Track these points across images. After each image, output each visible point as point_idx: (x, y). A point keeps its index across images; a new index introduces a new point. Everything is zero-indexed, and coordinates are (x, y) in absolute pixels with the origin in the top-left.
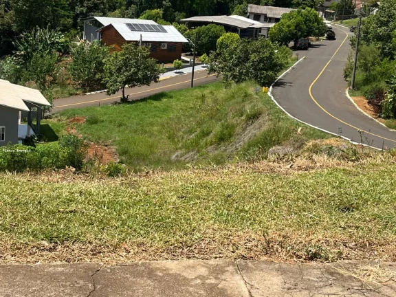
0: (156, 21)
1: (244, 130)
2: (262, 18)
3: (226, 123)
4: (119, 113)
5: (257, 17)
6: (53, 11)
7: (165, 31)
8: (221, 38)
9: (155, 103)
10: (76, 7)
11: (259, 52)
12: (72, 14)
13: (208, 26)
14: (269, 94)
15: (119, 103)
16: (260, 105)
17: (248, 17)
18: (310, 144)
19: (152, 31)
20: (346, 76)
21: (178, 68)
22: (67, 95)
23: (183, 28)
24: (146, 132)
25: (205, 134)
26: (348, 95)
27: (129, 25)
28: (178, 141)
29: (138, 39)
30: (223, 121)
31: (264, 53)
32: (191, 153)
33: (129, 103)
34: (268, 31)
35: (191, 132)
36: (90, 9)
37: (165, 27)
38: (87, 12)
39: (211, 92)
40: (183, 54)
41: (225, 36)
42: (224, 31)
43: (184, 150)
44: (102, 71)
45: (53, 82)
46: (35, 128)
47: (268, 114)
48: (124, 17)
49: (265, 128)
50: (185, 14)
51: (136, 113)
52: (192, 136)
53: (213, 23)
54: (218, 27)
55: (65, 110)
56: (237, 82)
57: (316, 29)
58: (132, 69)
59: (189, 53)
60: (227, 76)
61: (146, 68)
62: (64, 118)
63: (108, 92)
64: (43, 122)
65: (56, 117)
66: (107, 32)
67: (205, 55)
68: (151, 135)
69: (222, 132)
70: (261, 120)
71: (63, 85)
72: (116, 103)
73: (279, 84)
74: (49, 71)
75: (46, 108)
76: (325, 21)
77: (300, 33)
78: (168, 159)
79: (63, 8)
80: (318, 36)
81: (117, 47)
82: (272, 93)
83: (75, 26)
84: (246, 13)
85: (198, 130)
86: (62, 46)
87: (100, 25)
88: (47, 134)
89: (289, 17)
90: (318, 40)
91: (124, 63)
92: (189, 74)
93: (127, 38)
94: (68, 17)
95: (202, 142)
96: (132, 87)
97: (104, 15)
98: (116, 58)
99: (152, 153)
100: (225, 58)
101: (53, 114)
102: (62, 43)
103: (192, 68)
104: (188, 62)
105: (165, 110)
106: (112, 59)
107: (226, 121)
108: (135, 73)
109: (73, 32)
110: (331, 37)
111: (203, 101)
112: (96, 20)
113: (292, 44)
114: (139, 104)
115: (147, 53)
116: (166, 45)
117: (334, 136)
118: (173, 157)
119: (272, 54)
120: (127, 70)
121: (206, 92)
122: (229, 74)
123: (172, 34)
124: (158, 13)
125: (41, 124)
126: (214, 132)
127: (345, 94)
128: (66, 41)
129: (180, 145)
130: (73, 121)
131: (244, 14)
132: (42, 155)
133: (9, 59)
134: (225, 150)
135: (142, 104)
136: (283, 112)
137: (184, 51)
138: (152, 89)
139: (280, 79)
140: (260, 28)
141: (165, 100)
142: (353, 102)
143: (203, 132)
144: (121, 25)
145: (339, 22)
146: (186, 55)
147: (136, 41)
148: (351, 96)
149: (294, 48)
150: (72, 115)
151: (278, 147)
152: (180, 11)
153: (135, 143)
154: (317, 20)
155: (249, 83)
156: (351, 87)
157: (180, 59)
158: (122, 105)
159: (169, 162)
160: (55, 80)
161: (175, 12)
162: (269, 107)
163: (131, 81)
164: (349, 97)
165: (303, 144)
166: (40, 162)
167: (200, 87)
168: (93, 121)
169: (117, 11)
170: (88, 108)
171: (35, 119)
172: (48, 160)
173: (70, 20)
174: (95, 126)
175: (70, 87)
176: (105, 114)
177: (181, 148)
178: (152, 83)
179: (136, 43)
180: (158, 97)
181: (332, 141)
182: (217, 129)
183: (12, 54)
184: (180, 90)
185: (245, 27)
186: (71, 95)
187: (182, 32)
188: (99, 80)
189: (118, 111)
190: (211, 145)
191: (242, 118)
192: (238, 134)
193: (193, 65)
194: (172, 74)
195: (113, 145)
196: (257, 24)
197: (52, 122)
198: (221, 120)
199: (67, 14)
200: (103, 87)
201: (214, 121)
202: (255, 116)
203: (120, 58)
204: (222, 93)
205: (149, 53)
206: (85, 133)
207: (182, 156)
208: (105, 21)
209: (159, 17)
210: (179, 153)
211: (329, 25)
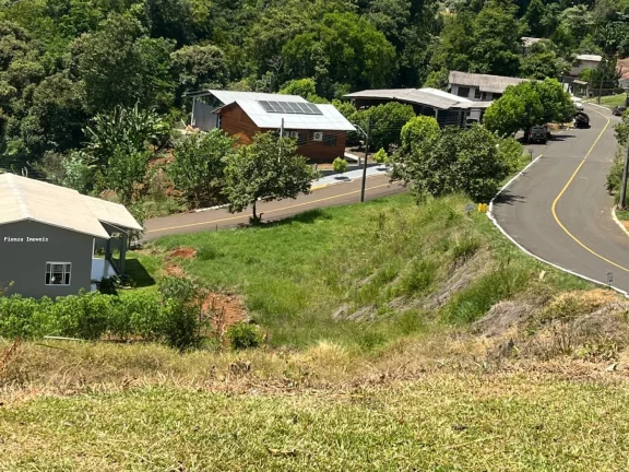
0: (305, 97)
1: (451, 273)
2: (472, 93)
3: (421, 262)
4: (248, 242)
5: (463, 91)
6: (145, 81)
7: (319, 113)
8: (408, 124)
9: (304, 227)
10: (181, 75)
11: (473, 148)
12: (174, 85)
13: (387, 105)
14: (489, 214)
15: (248, 226)
16: (476, 233)
17: (449, 91)
18: (561, 298)
19: (299, 112)
20: (611, 187)
21: (340, 171)
22: (165, 212)
23: (347, 109)
24: (291, 273)
25: (386, 278)
26: (615, 218)
27: (263, 103)
28: (344, 288)
29: (278, 125)
30: (415, 257)
31: (480, 150)
32: (364, 309)
33: (263, 225)
34: (483, 113)
35: (363, 274)
36: (202, 78)
37: (320, 106)
38: (197, 83)
39: (393, 211)
40: (347, 149)
41: (414, 122)
42: (413, 113)
43: (352, 303)
44: (221, 175)
45: (144, 192)
46: (116, 265)
47: (490, 248)
48: (254, 90)
49: (485, 271)
50: (350, 86)
51: (275, 243)
52: (366, 281)
53: (395, 100)
54: (403, 107)
55: (163, 237)
56: (435, 195)
57: (560, 111)
58: (269, 173)
59: (357, 148)
60: (421, 185)
61: (291, 171)
62: (161, 249)
63: (231, 207)
64: (129, 255)
65: (149, 247)
66: (228, 114)
67: (382, 150)
68: (299, 277)
69: (414, 276)
70: (477, 257)
71: (159, 197)
72: (242, 226)
73: (503, 199)
74: (138, 174)
75: (133, 234)
76: (573, 98)
77: (533, 118)
78: (327, 317)
79: (161, 76)
80: (563, 122)
81: (245, 137)
82: (493, 214)
83: (177, 103)
84: (446, 85)
85: (376, 272)
86: (158, 135)
87: (218, 102)
88: (136, 275)
89: (516, 91)
90: (561, 128)
91: (257, 164)
92: (356, 181)
93: (260, 124)
94: (168, 89)
95: (383, 291)
96: (267, 200)
97: (224, 87)
98: (244, 155)
99: (302, 307)
100: (417, 156)
101: (145, 243)
102: (159, 130)
103: (362, 171)
104: (355, 161)
105: (321, 238)
106: (237, 157)
107: (420, 258)
108: (274, 180)
109: (175, 112)
110: (583, 123)
111: (381, 225)
112: (212, 96)
113: (520, 134)
114: (279, 227)
115: (292, 147)
116: (321, 135)
117: (600, 286)
118: (336, 314)
119: (492, 151)
120: (260, 175)
121: (386, 209)
122: (424, 182)
123: (331, 118)
124: (309, 85)
125: (127, 258)
126: (401, 275)
127: (610, 215)
128: (165, 128)
129: (347, 296)
130: (176, 254)
131: (443, 85)
132: (132, 309)
133: (75, 154)
134: (421, 306)
135: (284, 229)
136: (514, 245)
137: (349, 145)
138: (301, 203)
139: (505, 191)
140: (469, 109)
141: (319, 222)
142: (625, 229)
143: (384, 275)
144: (251, 103)
145: (595, 99)
146: (353, 151)
147: (275, 129)
148: (620, 219)
149: (524, 141)
150: (174, 246)
151: (509, 303)
152: (341, 81)
153: (275, 292)
154: (561, 97)
155: (455, 197)
156: (620, 206)
157: (343, 157)
158: (251, 229)
159: (329, 322)
160: (147, 189)
161: (334, 82)
162: (490, 236)
163: (267, 191)
164: (618, 222)
165: (549, 298)
166: (128, 320)
167: (375, 201)
168: (208, 255)
169: (244, 81)
170: (199, 234)
171: (116, 251)
172: (139, 318)
173: (170, 94)
174: (211, 263)
175: (171, 201)
176: (226, 243)
177: (347, 301)
178: (301, 195)
179: (275, 132)
180: (309, 216)
181: (596, 295)
182: (406, 270)
183: (79, 147)
184: (343, 206)
185: (445, 106)
186: (172, 212)
187: (346, 114)
188: (216, 190)
189: (246, 238)
190: (397, 296)
191: (447, 253)
192: (441, 280)
193: (365, 166)
194: (330, 180)
195: (239, 293)
196: (465, 103)
197: (142, 256)
198: (412, 256)
199: (167, 85)
200: (223, 199)
201: (400, 257)
202: (467, 251)
203: (250, 155)
204: (412, 213)
205: (296, 148)
206: (196, 274)
207: (350, 312)
208: (226, 97)
209: (310, 90)
210: (344, 308)
211: (579, 105)
